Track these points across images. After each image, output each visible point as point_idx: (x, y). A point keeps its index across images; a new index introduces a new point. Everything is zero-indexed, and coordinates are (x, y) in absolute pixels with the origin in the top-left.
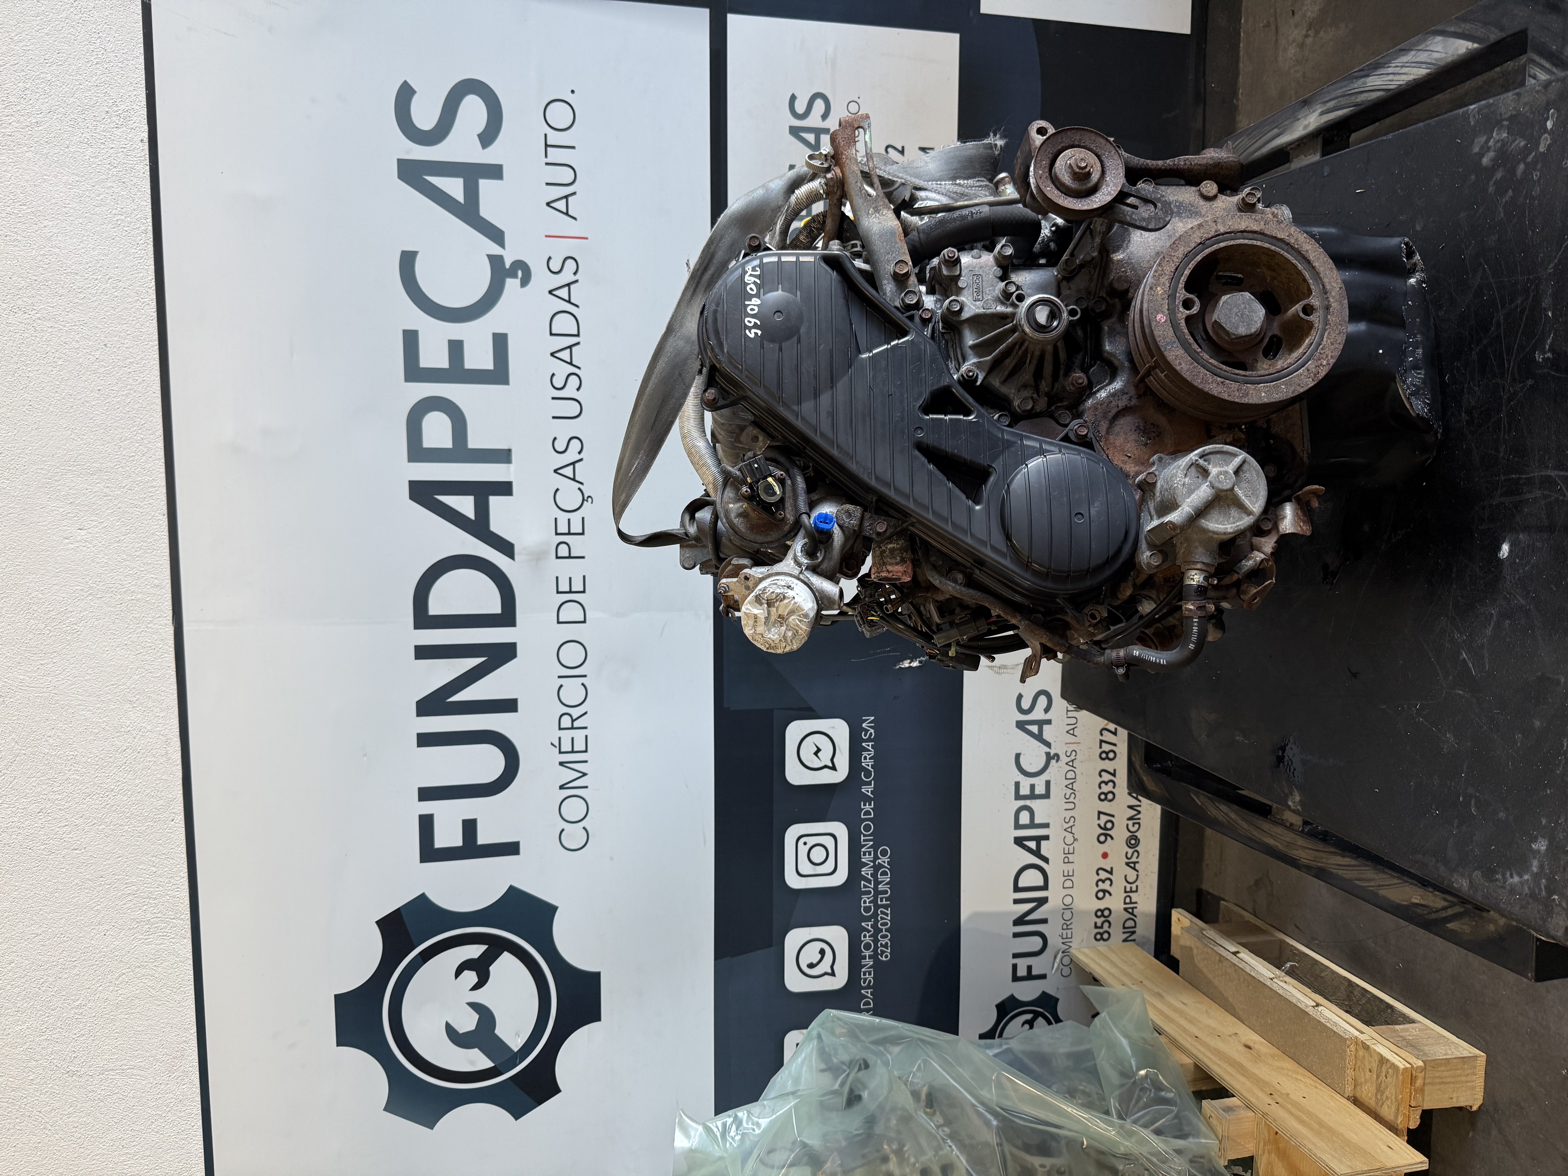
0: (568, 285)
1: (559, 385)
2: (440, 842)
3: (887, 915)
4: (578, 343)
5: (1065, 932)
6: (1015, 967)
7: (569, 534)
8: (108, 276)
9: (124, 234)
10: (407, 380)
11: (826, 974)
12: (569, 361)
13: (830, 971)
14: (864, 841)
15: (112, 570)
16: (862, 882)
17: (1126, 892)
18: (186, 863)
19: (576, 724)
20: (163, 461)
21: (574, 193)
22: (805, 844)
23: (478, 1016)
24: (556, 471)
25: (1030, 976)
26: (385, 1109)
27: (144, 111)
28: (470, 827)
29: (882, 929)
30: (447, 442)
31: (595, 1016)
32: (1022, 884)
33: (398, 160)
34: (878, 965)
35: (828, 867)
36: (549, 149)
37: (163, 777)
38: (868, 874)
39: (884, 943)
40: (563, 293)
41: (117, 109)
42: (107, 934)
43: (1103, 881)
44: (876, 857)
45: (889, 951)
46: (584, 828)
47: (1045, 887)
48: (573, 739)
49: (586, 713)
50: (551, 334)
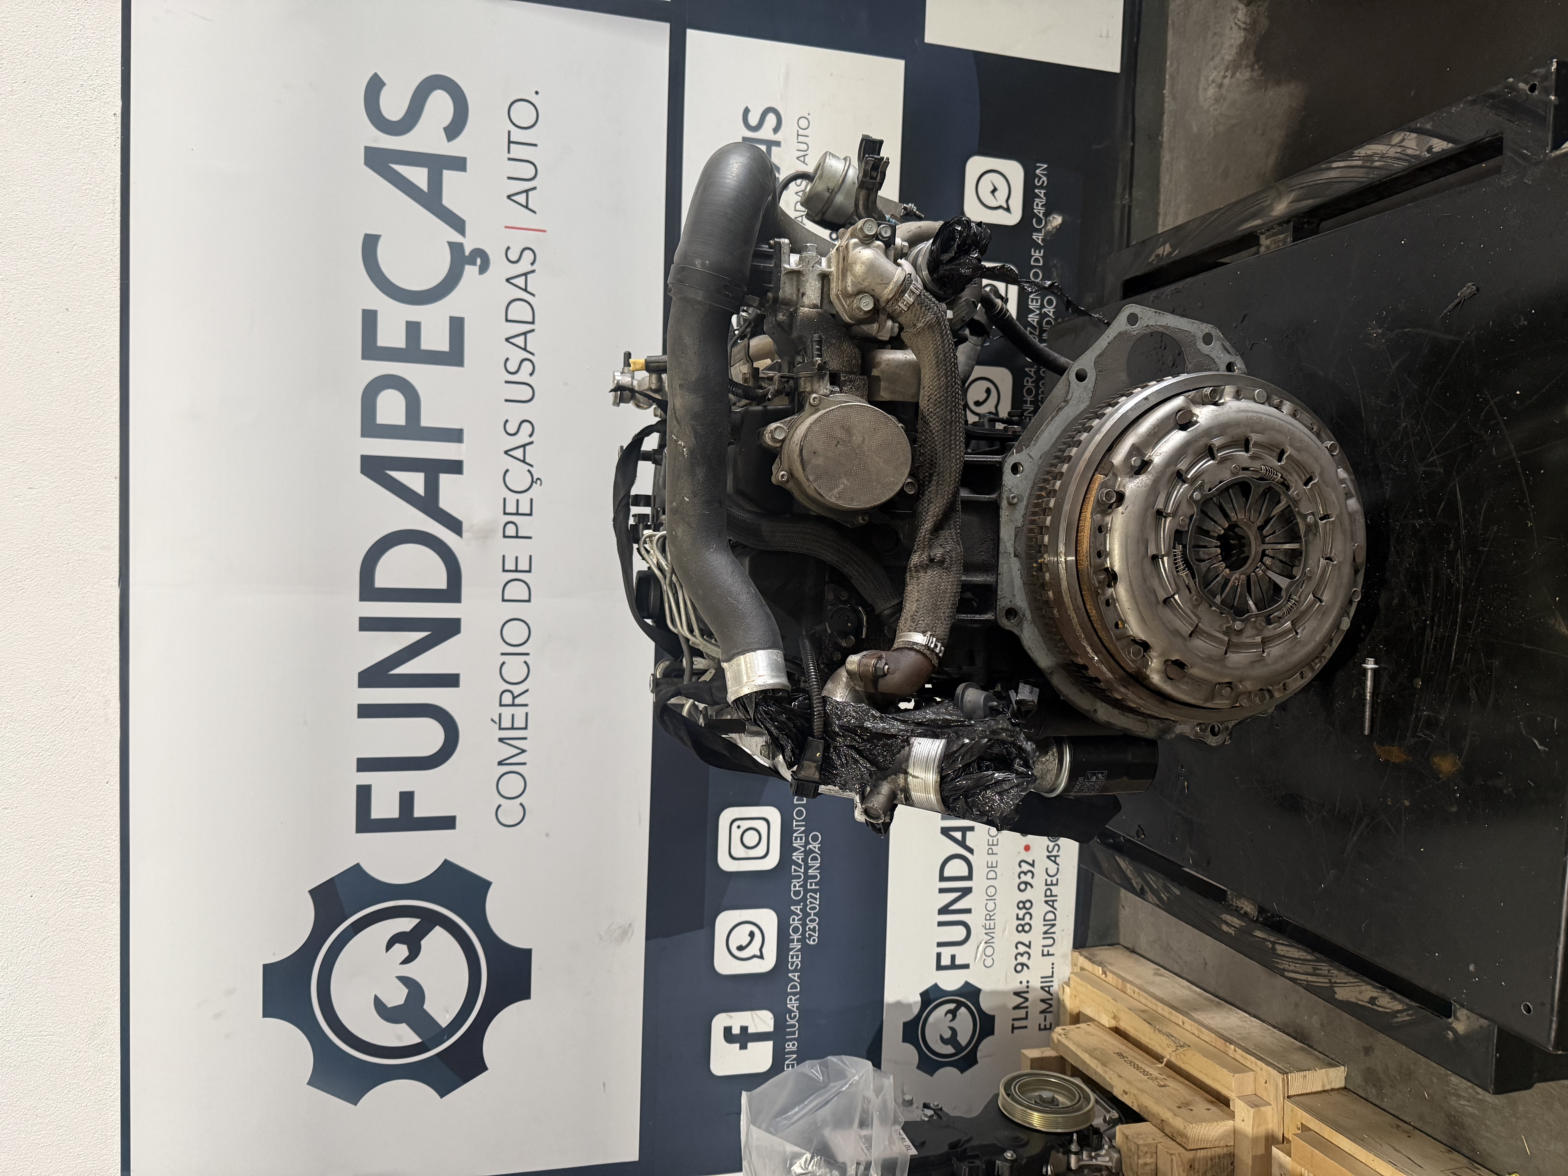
0: (525, 274)
1: (512, 369)
2: (377, 813)
3: (816, 899)
4: (533, 331)
5: (988, 923)
6: (939, 956)
7: (517, 514)
8: (73, 243)
9: (92, 203)
10: (364, 357)
11: (754, 956)
12: (523, 346)
13: (758, 954)
14: (796, 826)
15: (61, 530)
16: (793, 867)
17: (1046, 885)
18: (119, 825)
19: (517, 701)
20: (118, 424)
21: (535, 188)
22: (739, 827)
23: (407, 991)
24: (506, 452)
25: (953, 966)
26: (308, 1084)
27: (119, 87)
28: (407, 799)
29: (811, 913)
30: (399, 419)
31: (525, 994)
32: (947, 874)
33: (366, 148)
34: (805, 949)
35: (761, 851)
36: (512, 145)
37: (101, 738)
38: (798, 859)
39: (812, 927)
40: (520, 281)
41: (90, 83)
42: (34, 896)
43: (1025, 873)
44: (807, 843)
45: (817, 935)
46: (521, 804)
47: (969, 877)
48: (513, 715)
49: (527, 691)
50: (507, 320)
